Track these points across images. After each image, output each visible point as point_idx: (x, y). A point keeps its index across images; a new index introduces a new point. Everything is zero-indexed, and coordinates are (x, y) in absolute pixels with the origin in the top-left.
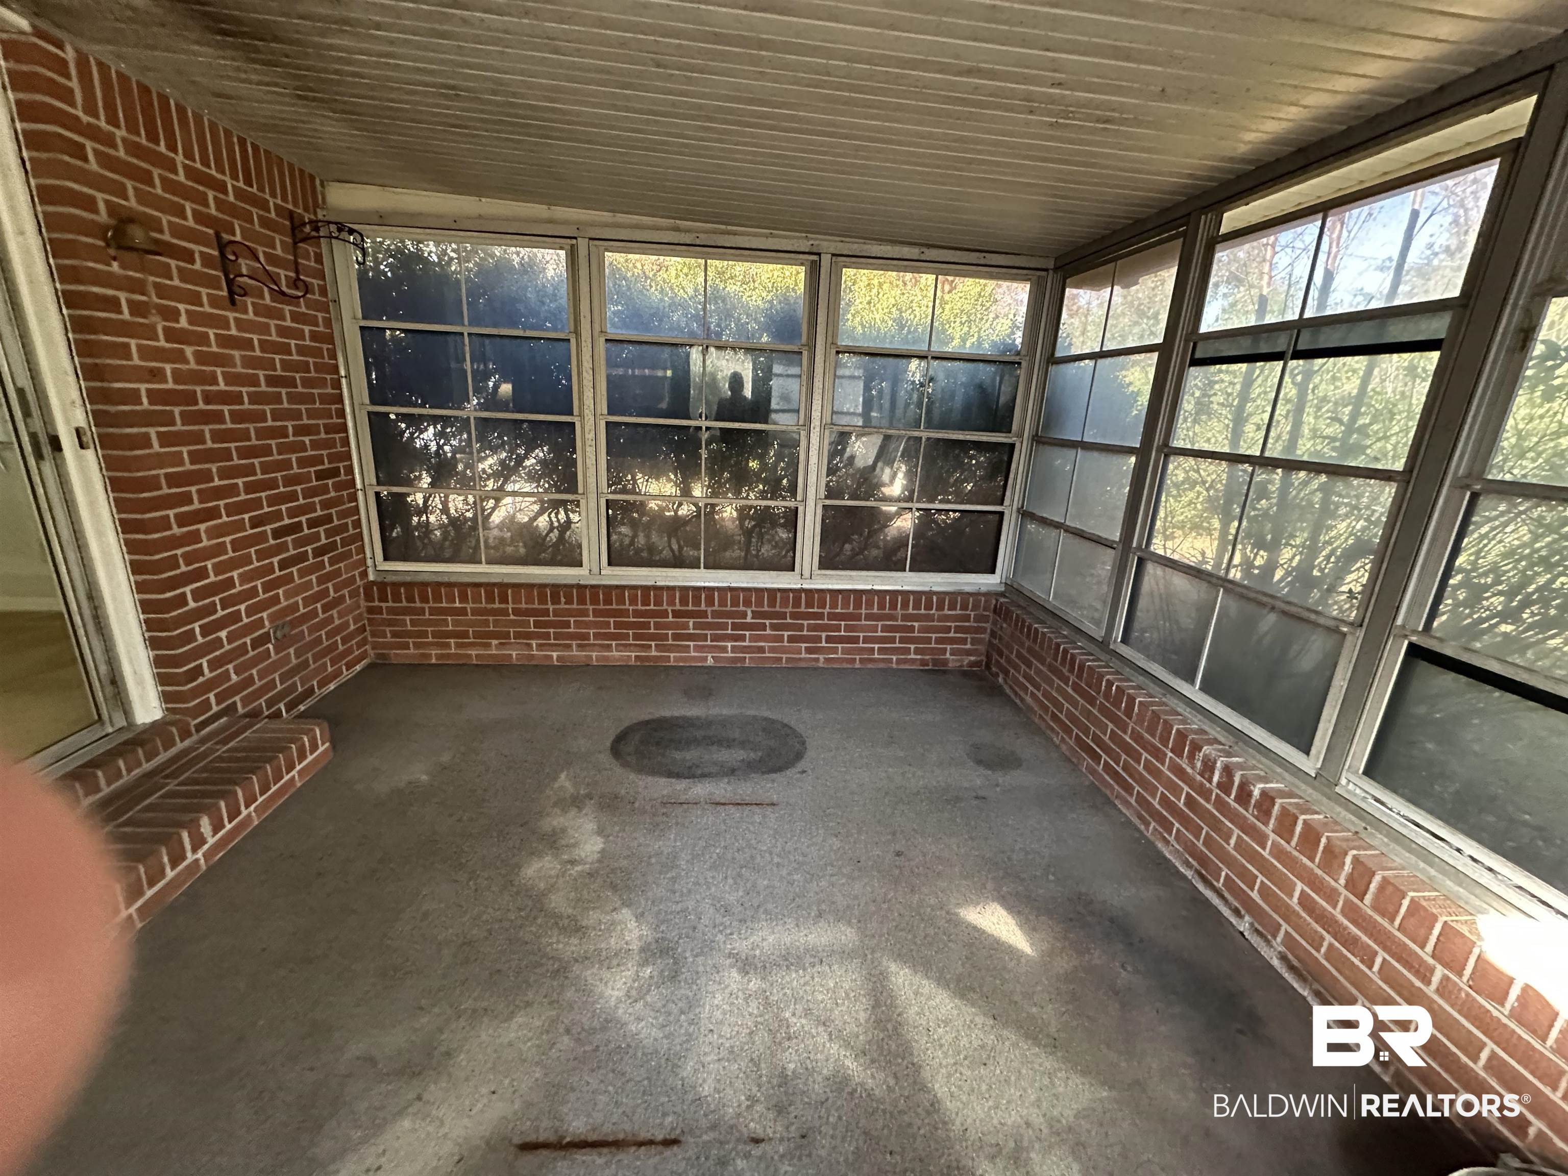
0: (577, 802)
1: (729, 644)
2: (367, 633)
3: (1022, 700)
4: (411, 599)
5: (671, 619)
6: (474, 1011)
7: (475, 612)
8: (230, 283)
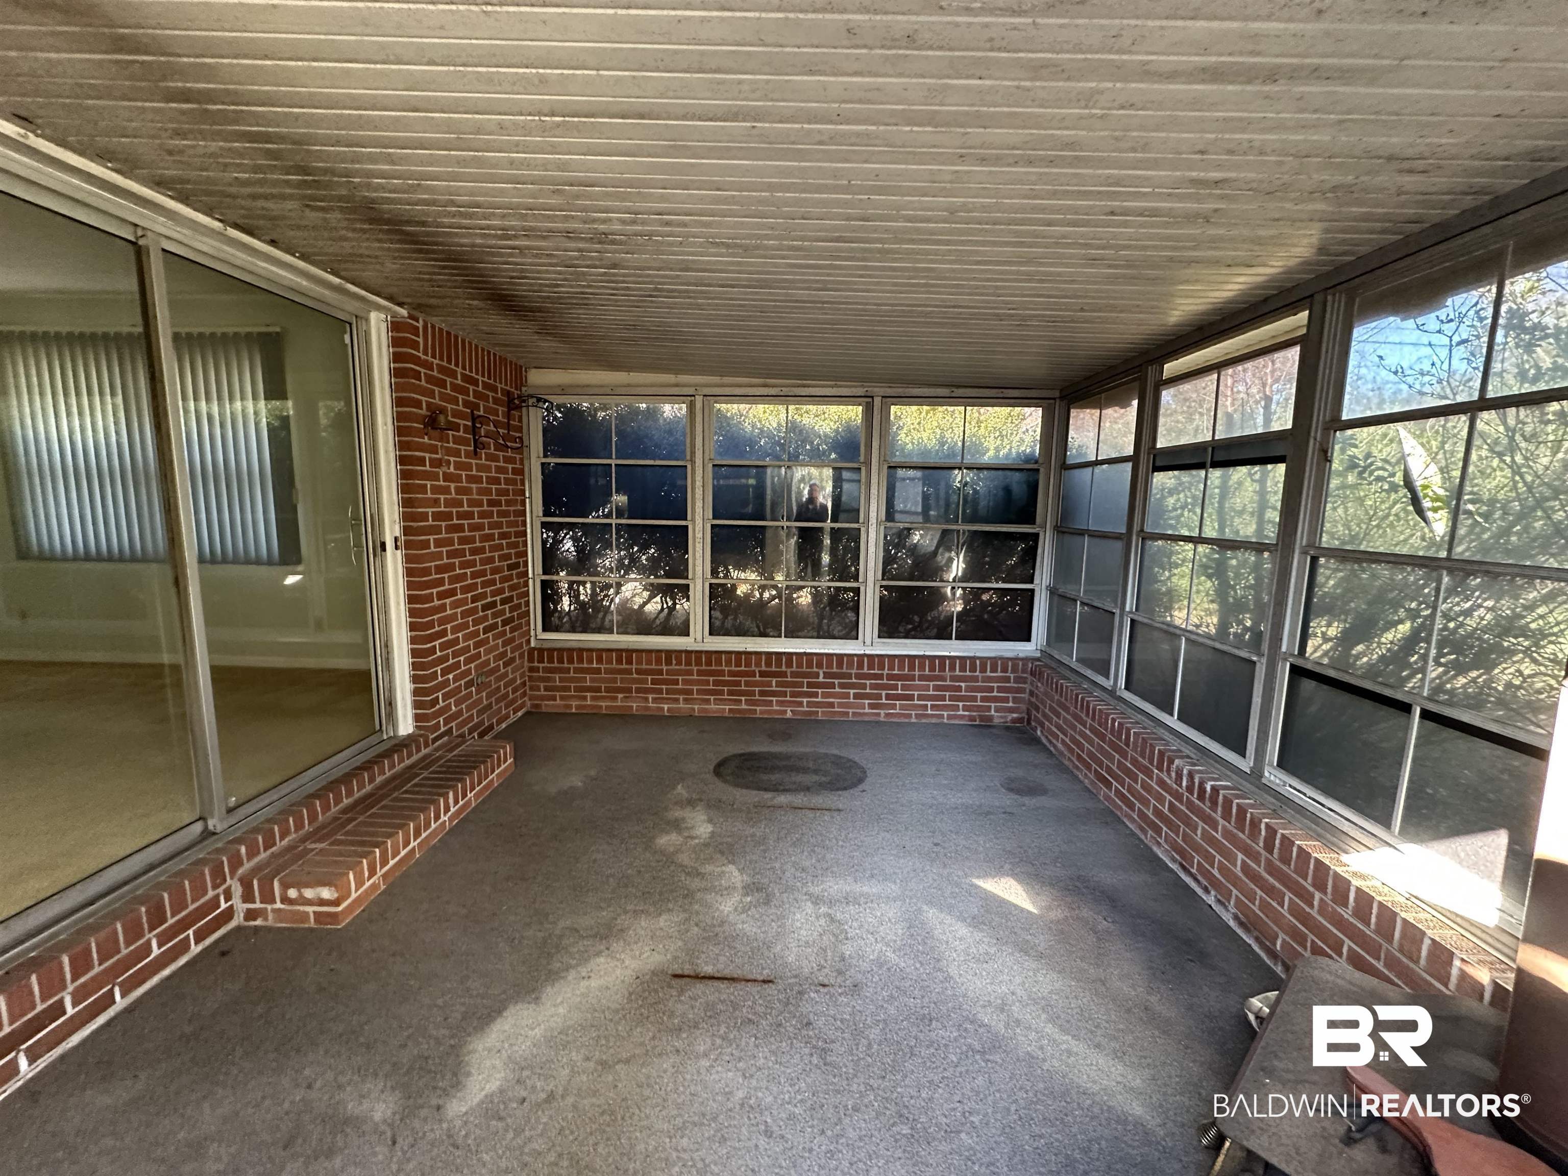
0: (691, 803)
1: (805, 700)
2: (527, 688)
3: (1055, 746)
4: (561, 661)
5: (758, 678)
6: (635, 911)
7: (607, 671)
8: (475, 441)
